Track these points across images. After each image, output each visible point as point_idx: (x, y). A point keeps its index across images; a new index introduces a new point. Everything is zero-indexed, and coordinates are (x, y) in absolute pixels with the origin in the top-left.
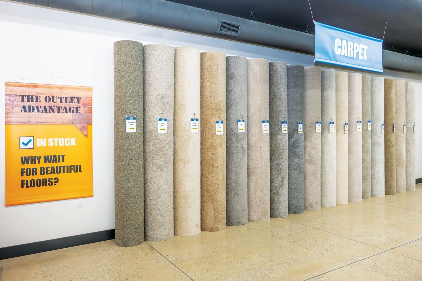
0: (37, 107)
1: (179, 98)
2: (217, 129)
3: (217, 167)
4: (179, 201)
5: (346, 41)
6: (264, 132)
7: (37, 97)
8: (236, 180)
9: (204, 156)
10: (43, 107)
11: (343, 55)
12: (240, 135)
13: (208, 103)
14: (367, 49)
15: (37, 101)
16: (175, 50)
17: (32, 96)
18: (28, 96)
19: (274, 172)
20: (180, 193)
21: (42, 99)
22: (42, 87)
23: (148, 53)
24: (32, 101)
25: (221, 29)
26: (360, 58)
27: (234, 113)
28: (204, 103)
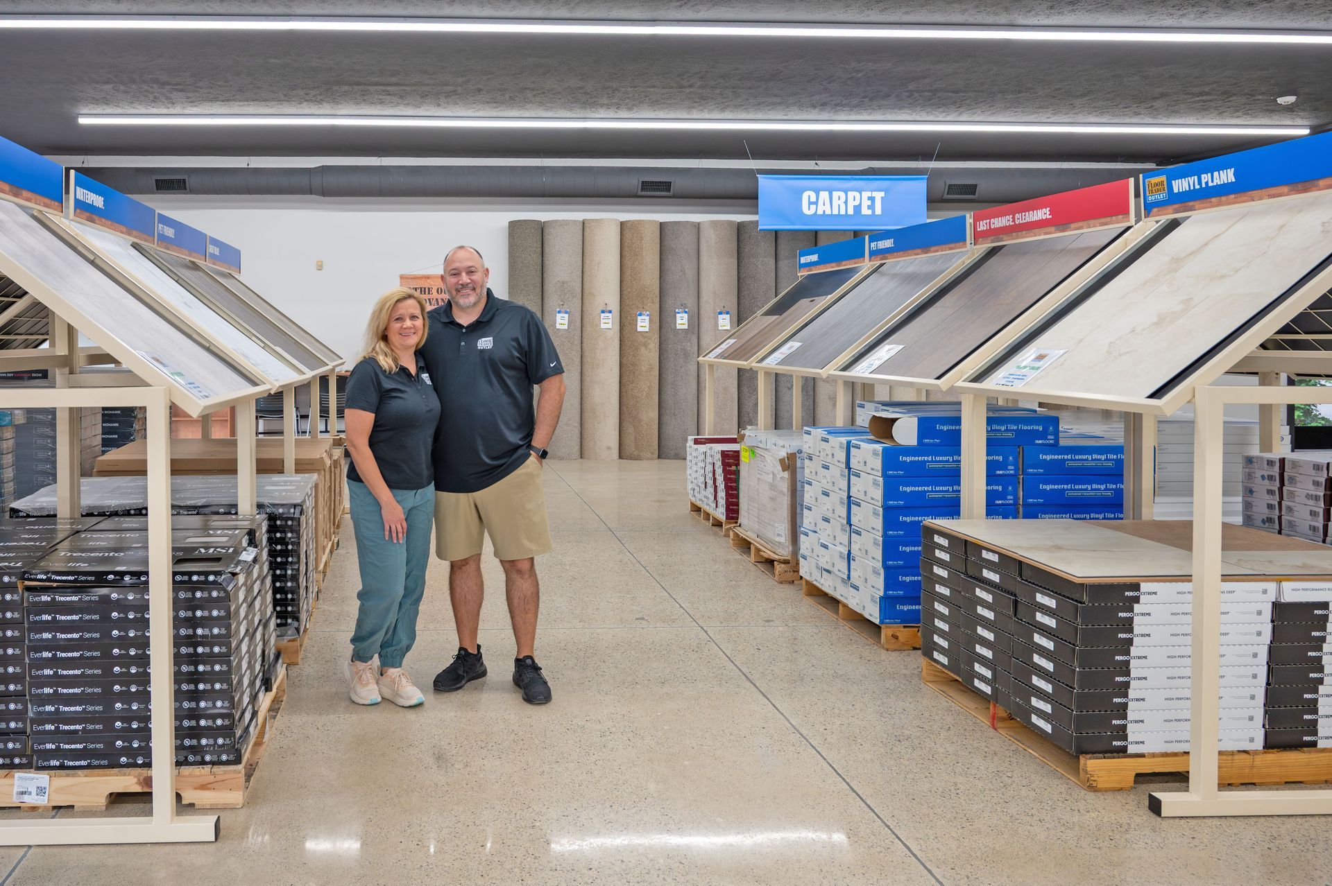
0: (429, 300)
1: (586, 286)
2: (639, 324)
3: (640, 375)
4: (586, 415)
5: (827, 193)
6: (720, 328)
7: (429, 289)
8: (674, 396)
9: (624, 361)
10: (435, 300)
11: (822, 213)
12: (680, 332)
13: (629, 290)
14: (882, 198)
15: (429, 293)
16: (583, 223)
17: (425, 289)
18: (421, 288)
19: (745, 389)
20: (587, 406)
21: (434, 291)
22: (434, 278)
23: (547, 231)
24: (425, 294)
25: (642, 190)
26: (863, 213)
27: (670, 302)
28: (625, 289)
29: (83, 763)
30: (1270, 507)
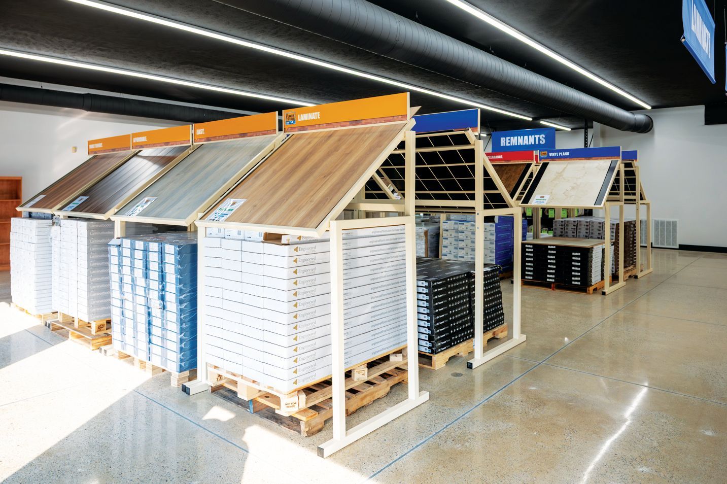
29: (445, 348)
30: (573, 232)
